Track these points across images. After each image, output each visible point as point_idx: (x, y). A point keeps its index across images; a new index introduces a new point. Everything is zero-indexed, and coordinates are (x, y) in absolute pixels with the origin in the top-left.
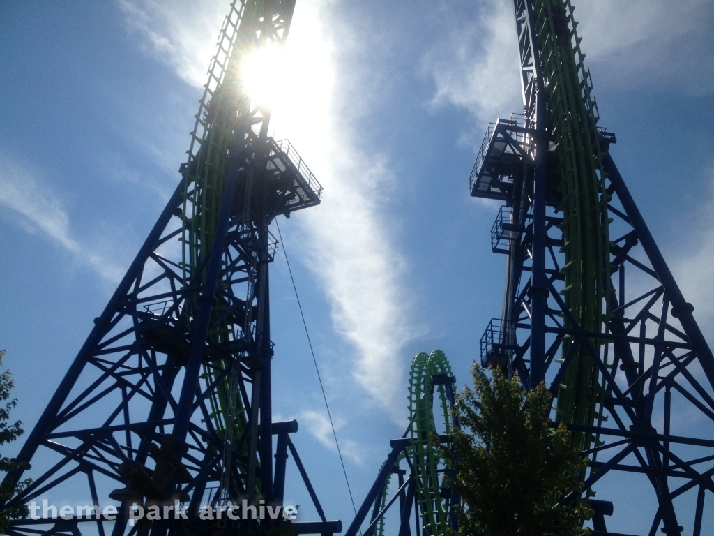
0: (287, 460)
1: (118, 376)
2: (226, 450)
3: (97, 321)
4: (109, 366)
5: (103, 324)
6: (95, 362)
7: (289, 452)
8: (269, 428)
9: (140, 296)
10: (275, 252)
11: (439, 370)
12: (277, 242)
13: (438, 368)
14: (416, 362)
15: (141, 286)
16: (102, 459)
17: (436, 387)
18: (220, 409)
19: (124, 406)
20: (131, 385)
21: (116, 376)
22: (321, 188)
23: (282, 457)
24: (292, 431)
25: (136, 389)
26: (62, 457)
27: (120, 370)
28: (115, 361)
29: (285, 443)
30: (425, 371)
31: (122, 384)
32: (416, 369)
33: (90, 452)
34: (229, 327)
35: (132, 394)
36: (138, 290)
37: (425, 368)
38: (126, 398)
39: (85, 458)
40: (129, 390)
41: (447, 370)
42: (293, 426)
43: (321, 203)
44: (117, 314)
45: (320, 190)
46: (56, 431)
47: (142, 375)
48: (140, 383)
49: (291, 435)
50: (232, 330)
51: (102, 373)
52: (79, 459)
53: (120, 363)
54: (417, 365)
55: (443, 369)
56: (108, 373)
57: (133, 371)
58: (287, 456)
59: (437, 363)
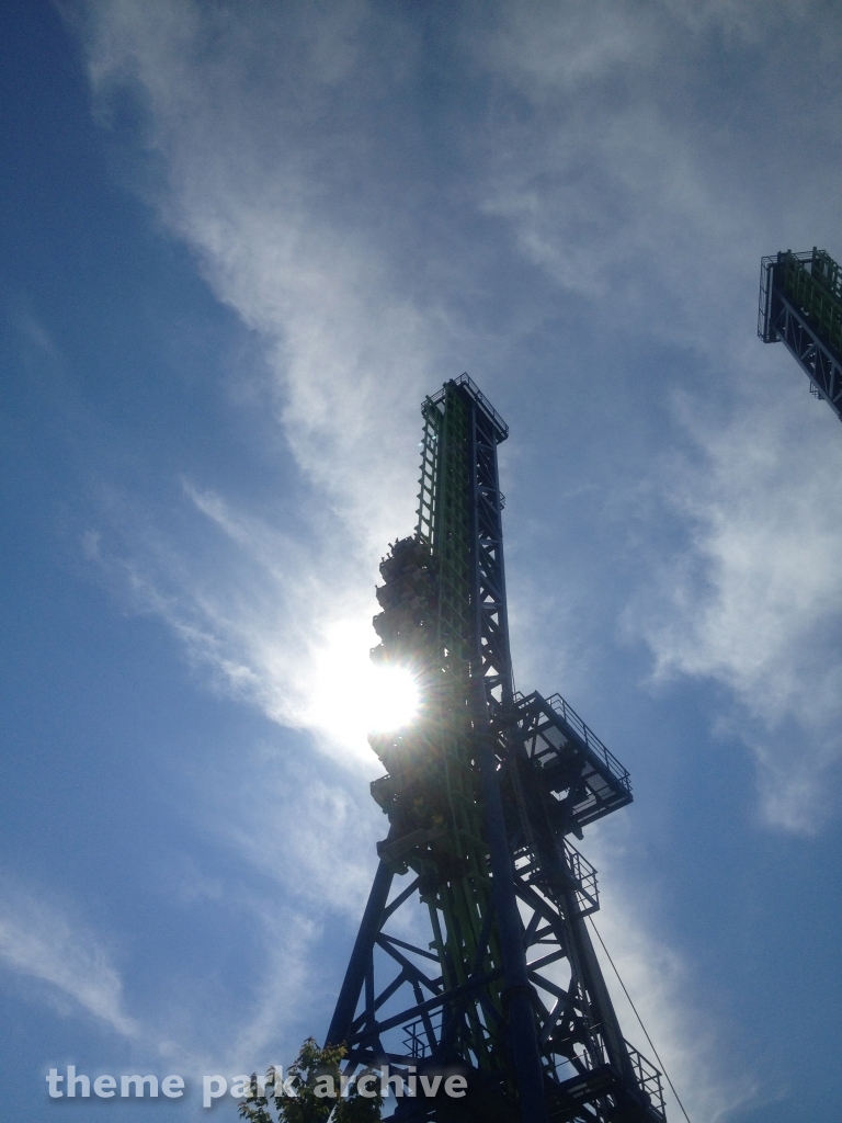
9: (381, 1016)
10: (597, 892)
12: (595, 872)
15: (377, 995)
22: (627, 774)
36: (373, 1005)
43: (634, 799)
45: (626, 777)
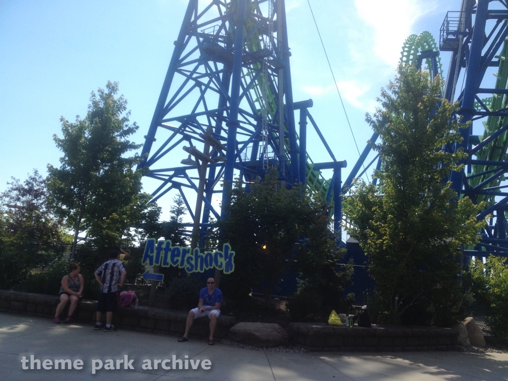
0: (307, 125)
1: (195, 79)
2: (264, 124)
3: (175, 43)
4: (188, 74)
5: (180, 45)
6: (180, 72)
7: (308, 120)
8: (291, 106)
9: (199, 22)
11: (427, 47)
13: (426, 45)
14: (407, 43)
15: (198, 14)
16: (194, 132)
17: (424, 60)
18: (261, 95)
19: (202, 98)
20: (204, 84)
21: (194, 79)
23: (303, 124)
24: (309, 107)
25: (207, 86)
26: (172, 133)
27: (195, 76)
28: (191, 70)
29: (304, 114)
30: (413, 49)
31: (199, 84)
32: (406, 49)
33: (187, 129)
34: (260, 38)
35: (206, 90)
36: (197, 18)
37: (413, 47)
38: (203, 93)
39: (185, 132)
40: (203, 87)
41: (433, 46)
42: (309, 103)
44: (187, 37)
46: (165, 118)
47: (209, 78)
48: (209, 83)
49: (309, 109)
50: (263, 39)
51: (185, 78)
52: (182, 133)
53: (194, 71)
54: (407, 46)
55: (430, 46)
56: (189, 78)
57: (203, 76)
58: (307, 123)
59: (425, 42)
